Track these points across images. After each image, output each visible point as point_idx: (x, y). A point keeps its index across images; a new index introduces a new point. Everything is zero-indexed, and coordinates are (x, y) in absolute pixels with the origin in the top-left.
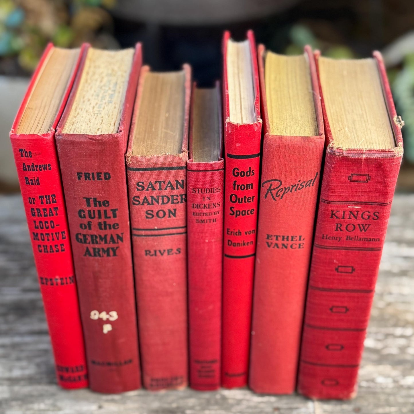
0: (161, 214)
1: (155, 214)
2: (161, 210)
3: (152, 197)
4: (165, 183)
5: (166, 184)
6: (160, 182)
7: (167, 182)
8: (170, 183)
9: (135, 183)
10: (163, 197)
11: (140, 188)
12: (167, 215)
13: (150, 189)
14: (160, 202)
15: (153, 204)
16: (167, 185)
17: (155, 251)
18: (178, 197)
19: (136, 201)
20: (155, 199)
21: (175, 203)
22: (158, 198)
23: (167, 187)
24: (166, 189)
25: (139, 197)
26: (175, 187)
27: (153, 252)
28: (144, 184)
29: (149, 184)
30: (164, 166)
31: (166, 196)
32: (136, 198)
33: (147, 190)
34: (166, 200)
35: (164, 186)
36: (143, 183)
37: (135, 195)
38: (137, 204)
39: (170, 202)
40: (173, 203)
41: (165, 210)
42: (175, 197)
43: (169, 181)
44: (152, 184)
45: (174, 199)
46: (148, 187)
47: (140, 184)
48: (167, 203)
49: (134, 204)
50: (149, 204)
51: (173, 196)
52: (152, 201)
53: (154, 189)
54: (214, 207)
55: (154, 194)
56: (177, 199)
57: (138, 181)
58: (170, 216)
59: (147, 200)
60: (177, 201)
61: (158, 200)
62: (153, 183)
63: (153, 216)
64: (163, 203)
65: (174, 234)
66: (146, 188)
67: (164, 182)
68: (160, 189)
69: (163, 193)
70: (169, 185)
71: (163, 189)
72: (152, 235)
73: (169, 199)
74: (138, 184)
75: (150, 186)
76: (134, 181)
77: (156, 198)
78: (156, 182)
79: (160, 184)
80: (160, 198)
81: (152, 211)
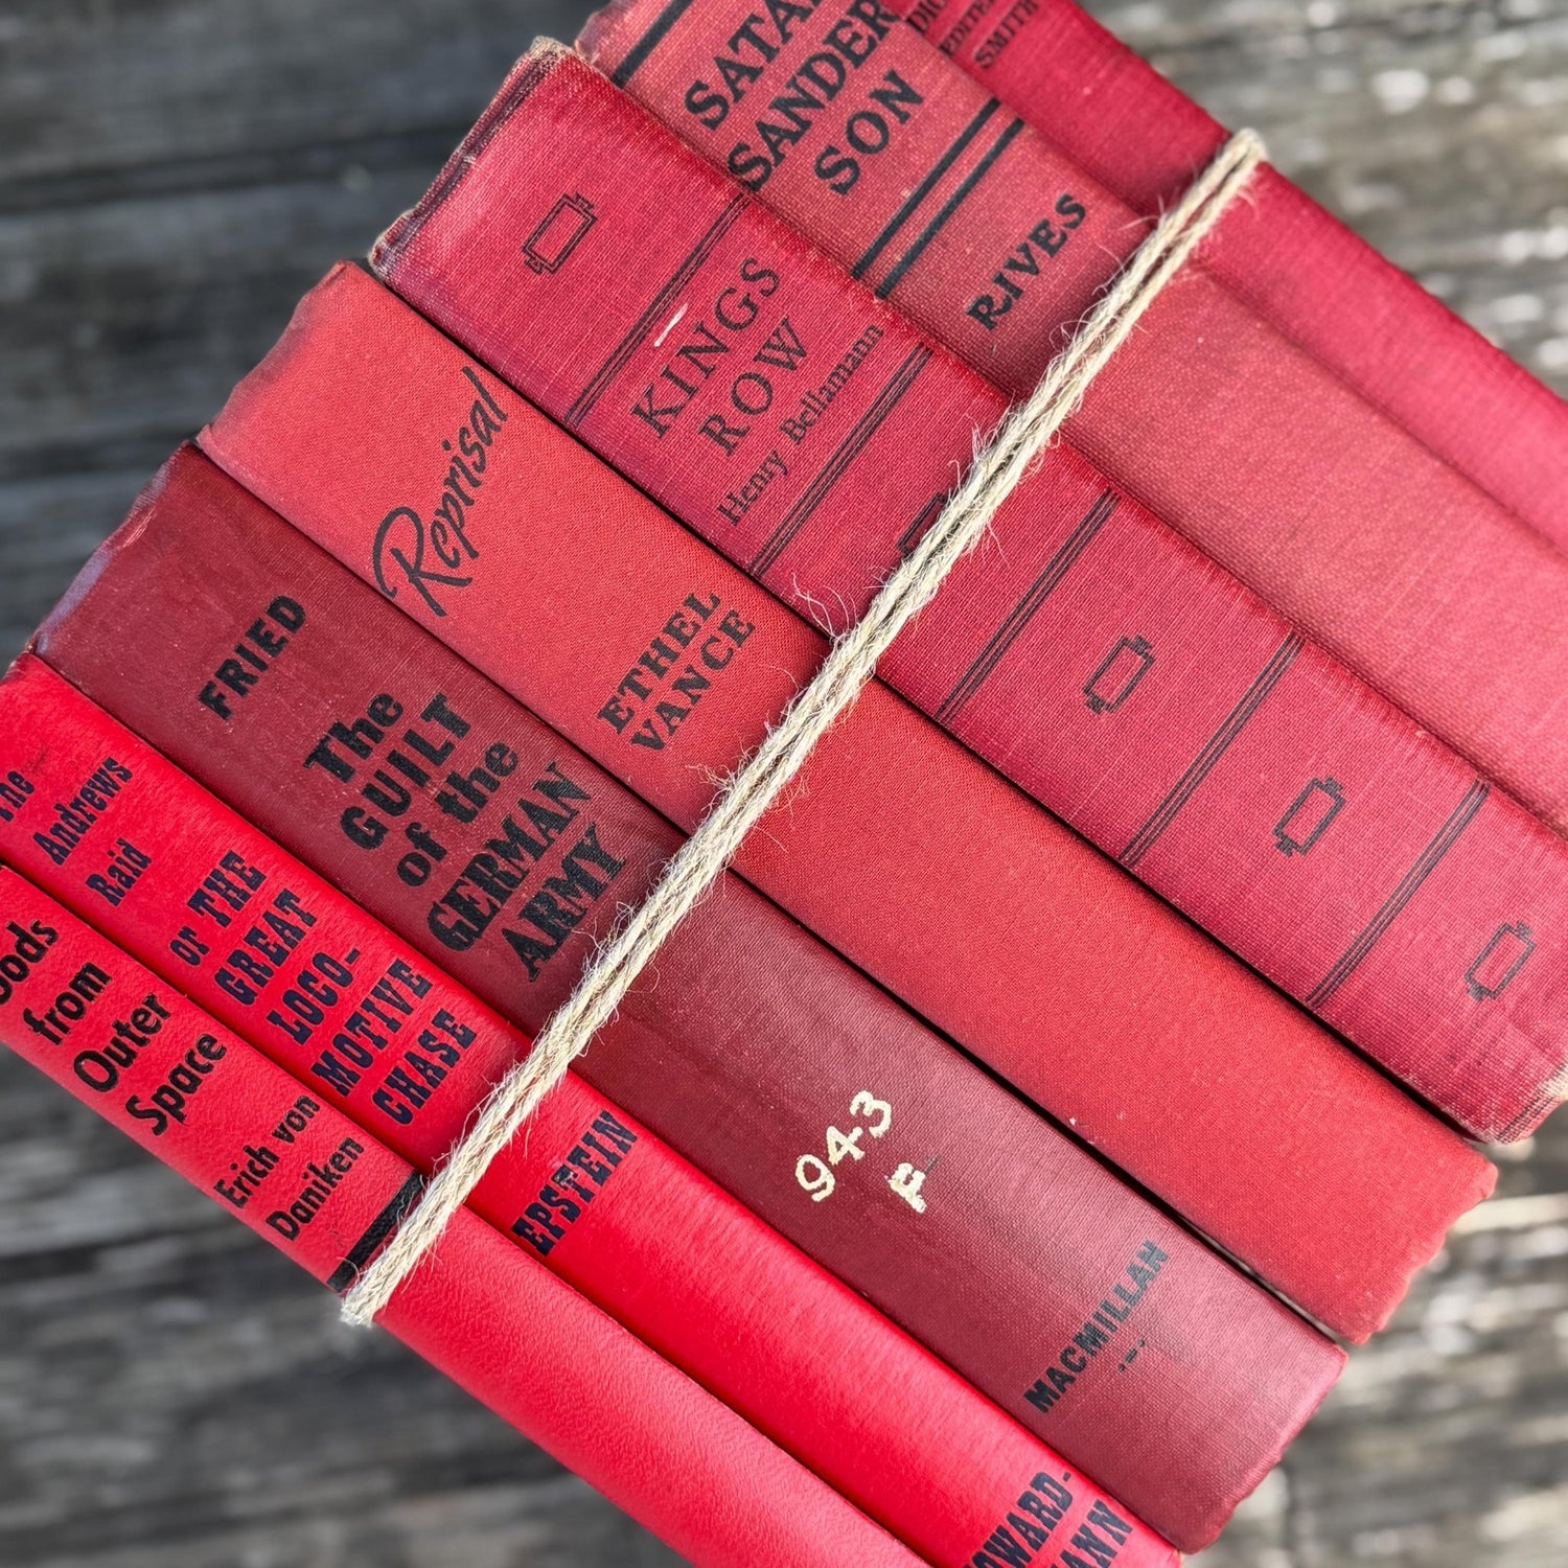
0: (868, 131)
1: (853, 151)
2: (855, 118)
3: (783, 105)
4: (760, 20)
5: (769, 17)
6: (745, 31)
7: (763, 11)
9: (683, 109)
10: (807, 71)
11: (715, 112)
14: (819, 93)
15: (805, 125)
16: (776, 18)
17: (1001, 280)
18: (850, 24)
19: (749, 165)
20: (797, 103)
22: (800, 89)
23: (781, 26)
24: (786, 37)
25: (742, 147)
27: (999, 294)
28: (707, 87)
29: (724, 68)
31: (814, 59)
32: (741, 159)
33: (739, 95)
34: (824, 69)
35: (767, 33)
36: (699, 86)
37: (726, 152)
38: (765, 177)
39: (847, 65)
40: (857, 62)
41: (863, 109)
42: (844, 36)
44: (732, 65)
45: (849, 45)
47: (698, 97)
48: (842, 76)
49: (756, 185)
50: (794, 137)
51: (832, 38)
53: (756, 73)
55: (770, 85)
56: (855, 39)
58: (903, 116)
59: (773, 129)
60: (865, 43)
61: (806, 96)
62: (729, 54)
63: (855, 166)
64: (832, 91)
66: (728, 93)
67: (754, 18)
68: (770, 53)
69: (793, 56)
70: (782, 14)
71: (776, 43)
73: (830, 60)
75: (733, 74)
76: (670, 112)
77: (792, 93)
78: (733, 44)
79: (756, 40)
80: (803, 81)
81: (831, 150)
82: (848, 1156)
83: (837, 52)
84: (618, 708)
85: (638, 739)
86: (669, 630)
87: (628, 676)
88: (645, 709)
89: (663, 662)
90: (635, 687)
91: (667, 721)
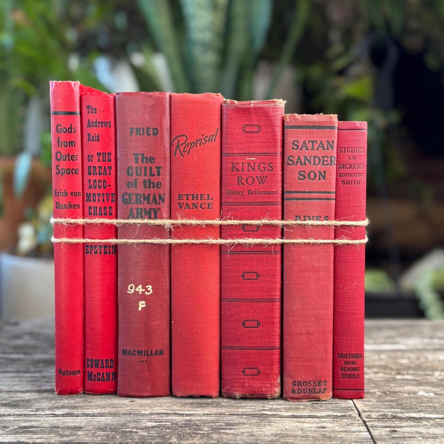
0: (312, 175)
1: (306, 175)
2: (313, 171)
3: (305, 157)
4: (317, 143)
6: (313, 142)
7: (319, 142)
8: (321, 143)
9: (291, 142)
10: (315, 157)
11: (295, 147)
12: (317, 178)
13: (304, 149)
14: (312, 162)
15: (305, 164)
16: (319, 145)
17: (304, 217)
18: (328, 158)
19: (291, 160)
20: (308, 160)
21: (325, 165)
22: (310, 159)
23: (318, 147)
24: (318, 149)
25: (293, 157)
26: (326, 148)
28: (298, 143)
29: (303, 143)
30: (317, 125)
31: (317, 157)
32: (291, 158)
33: (301, 149)
35: (316, 146)
36: (297, 141)
37: (290, 155)
38: (291, 165)
39: (321, 163)
40: (323, 164)
41: (315, 171)
42: (326, 159)
43: (321, 141)
44: (306, 144)
45: (324, 161)
46: (302, 146)
47: (296, 143)
48: (318, 164)
49: (288, 164)
50: (302, 164)
51: (323, 157)
52: (305, 162)
53: (307, 149)
54: (359, 168)
55: (307, 153)
56: (327, 161)
57: (293, 139)
58: (320, 179)
59: (300, 159)
60: (327, 163)
61: (310, 160)
62: (307, 142)
63: (305, 178)
64: (314, 164)
65: (322, 199)
66: (300, 148)
67: (316, 141)
68: (313, 149)
69: (315, 153)
70: (321, 145)
71: (315, 149)
72: (303, 199)
73: (320, 159)
74: (293, 143)
75: (304, 145)
76: (289, 140)
77: (309, 158)
78: (309, 141)
79: (313, 144)
80: (312, 158)
81: (304, 172)
82: (139, 292)
83: (321, 160)
84: (182, 197)
85: (179, 204)
86: (201, 195)
87: (188, 194)
88: (185, 201)
89: (195, 198)
90: (187, 197)
91: (186, 206)
